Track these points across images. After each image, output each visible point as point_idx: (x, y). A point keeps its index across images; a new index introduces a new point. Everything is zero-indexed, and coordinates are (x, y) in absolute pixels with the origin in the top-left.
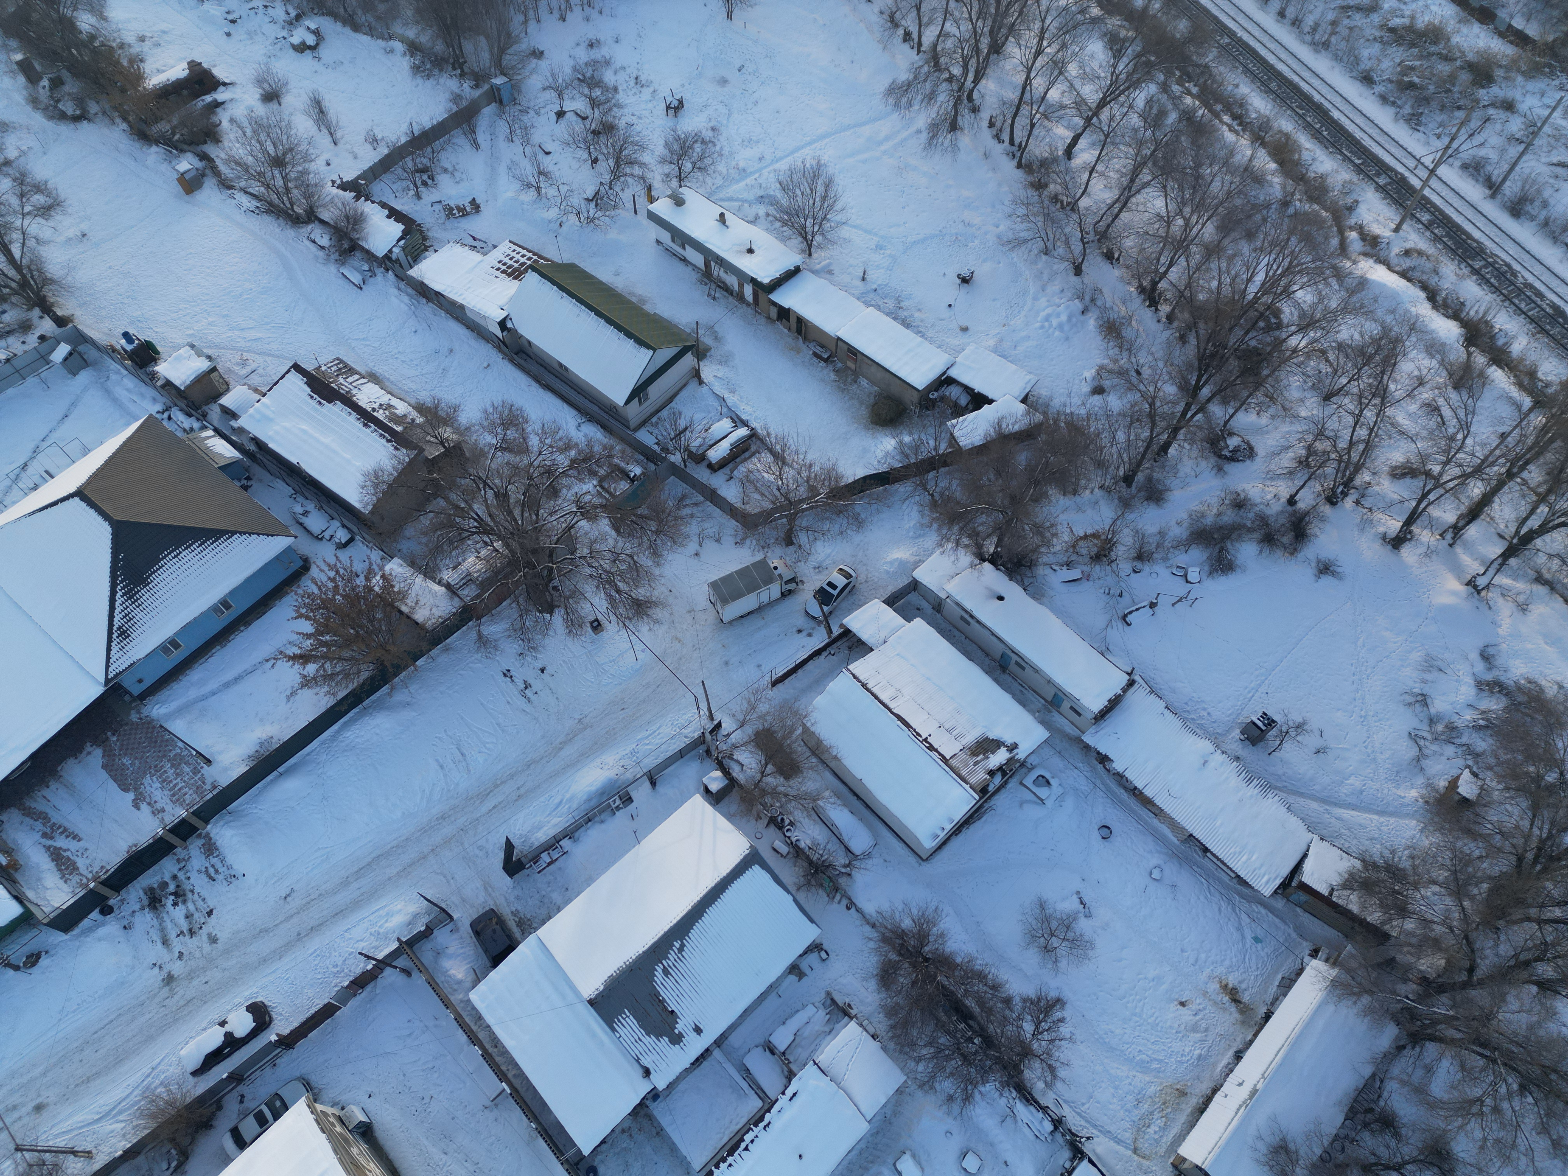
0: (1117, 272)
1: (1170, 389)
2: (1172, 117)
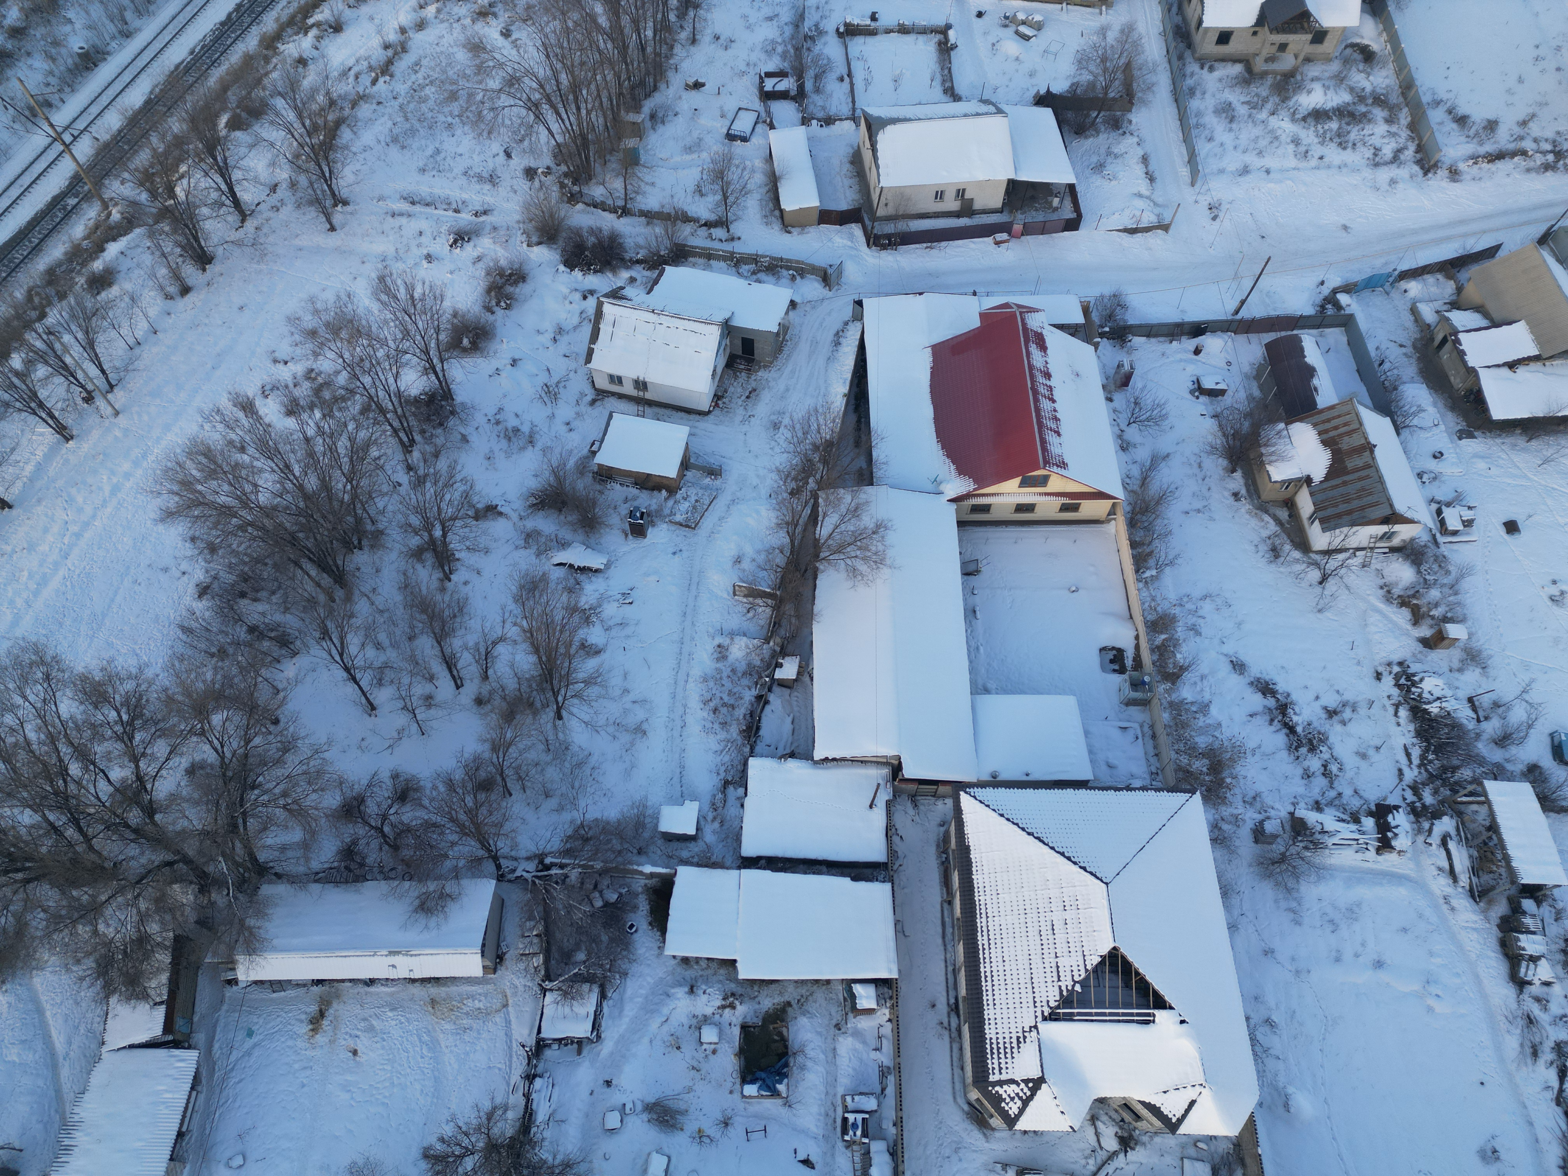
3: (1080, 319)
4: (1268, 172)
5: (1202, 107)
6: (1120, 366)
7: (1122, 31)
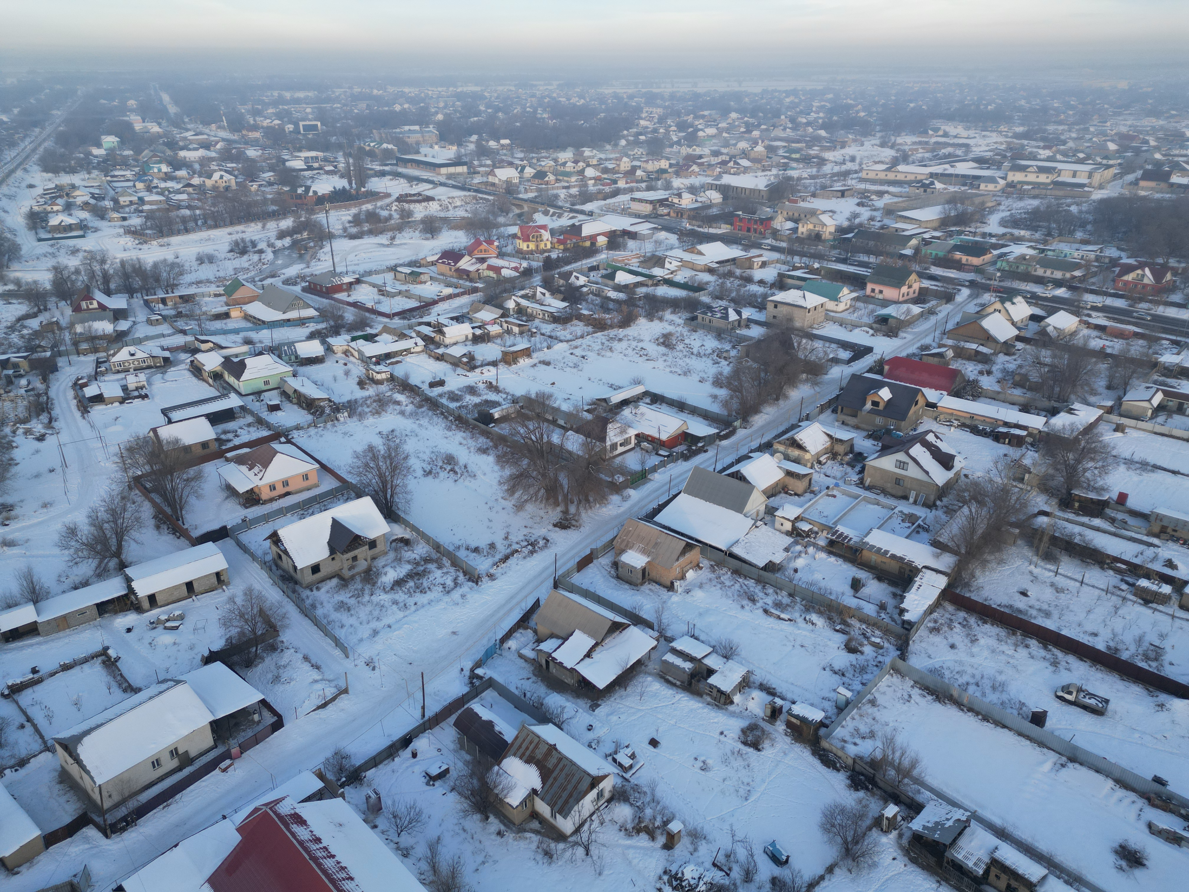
3: (320, 785)
4: (389, 626)
5: (325, 611)
6: (368, 798)
7: (245, 594)
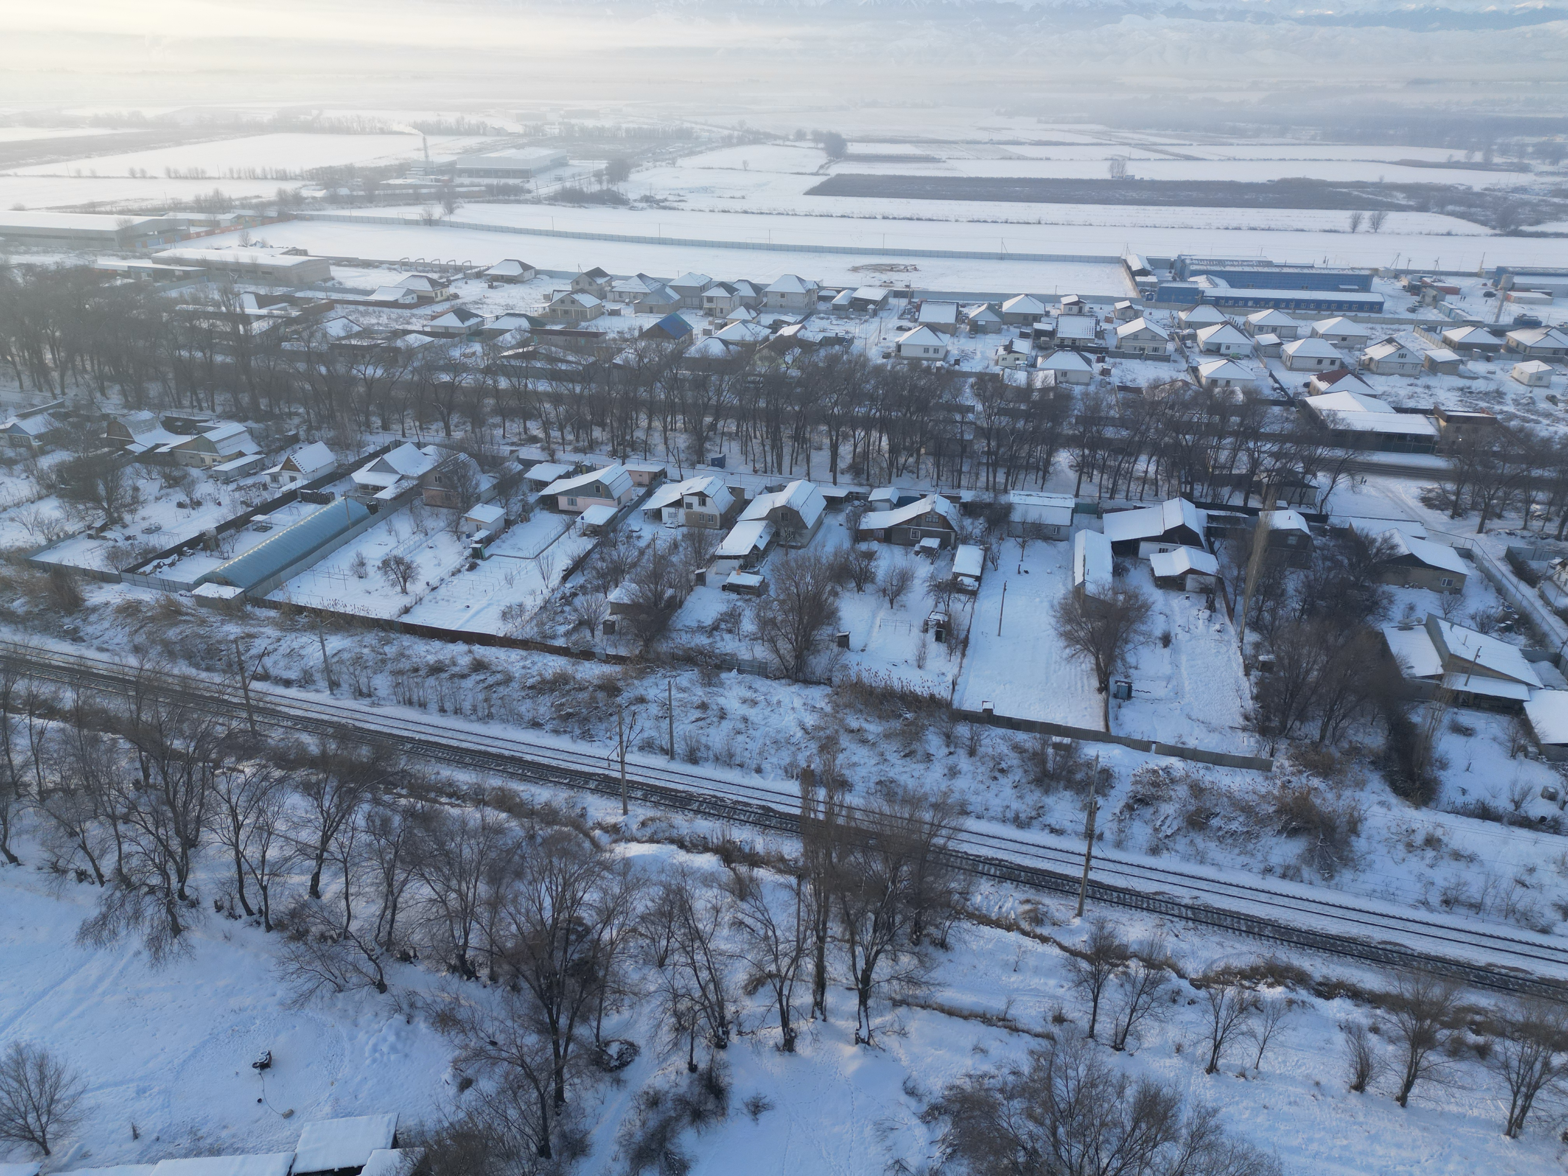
0: (421, 968)
1: (531, 1040)
2: (397, 820)
